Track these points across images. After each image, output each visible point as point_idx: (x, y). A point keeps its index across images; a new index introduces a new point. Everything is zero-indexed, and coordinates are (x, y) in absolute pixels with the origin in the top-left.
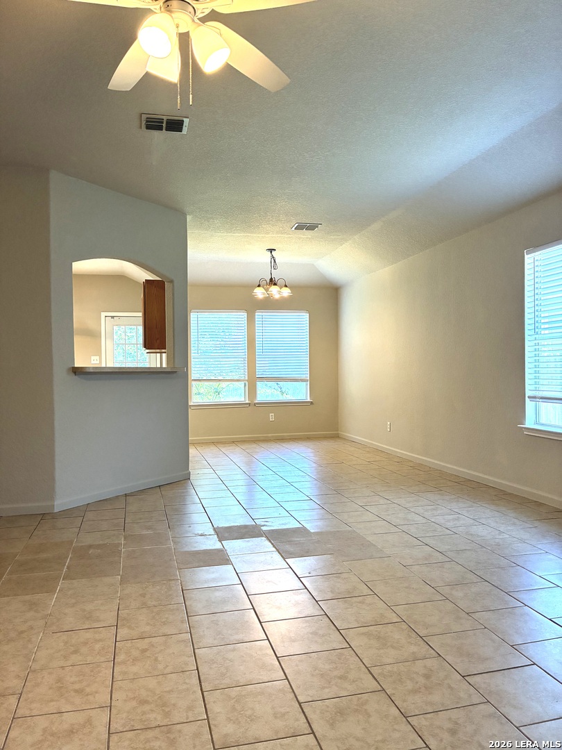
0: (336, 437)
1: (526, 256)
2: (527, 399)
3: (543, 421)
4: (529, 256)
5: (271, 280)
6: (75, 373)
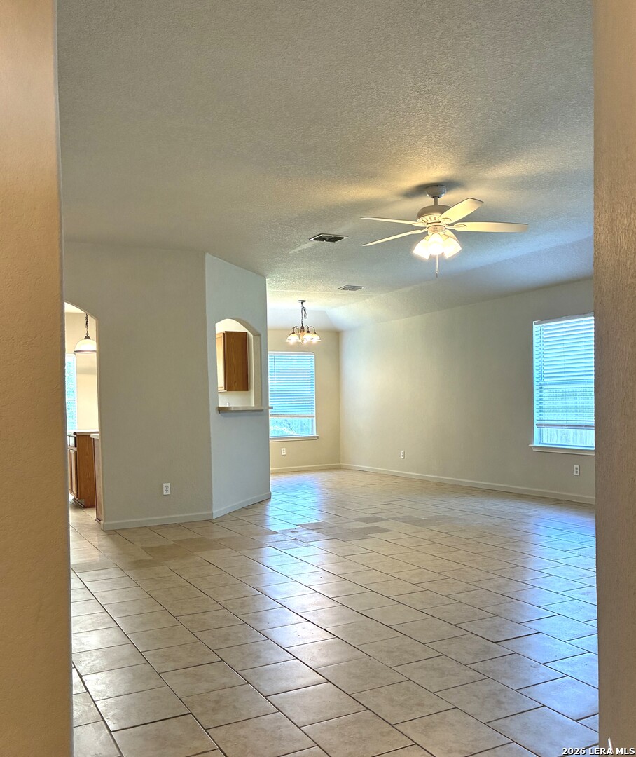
0: (338, 467)
1: (534, 326)
2: (535, 427)
3: (545, 441)
4: (537, 326)
5: (302, 328)
6: (219, 411)
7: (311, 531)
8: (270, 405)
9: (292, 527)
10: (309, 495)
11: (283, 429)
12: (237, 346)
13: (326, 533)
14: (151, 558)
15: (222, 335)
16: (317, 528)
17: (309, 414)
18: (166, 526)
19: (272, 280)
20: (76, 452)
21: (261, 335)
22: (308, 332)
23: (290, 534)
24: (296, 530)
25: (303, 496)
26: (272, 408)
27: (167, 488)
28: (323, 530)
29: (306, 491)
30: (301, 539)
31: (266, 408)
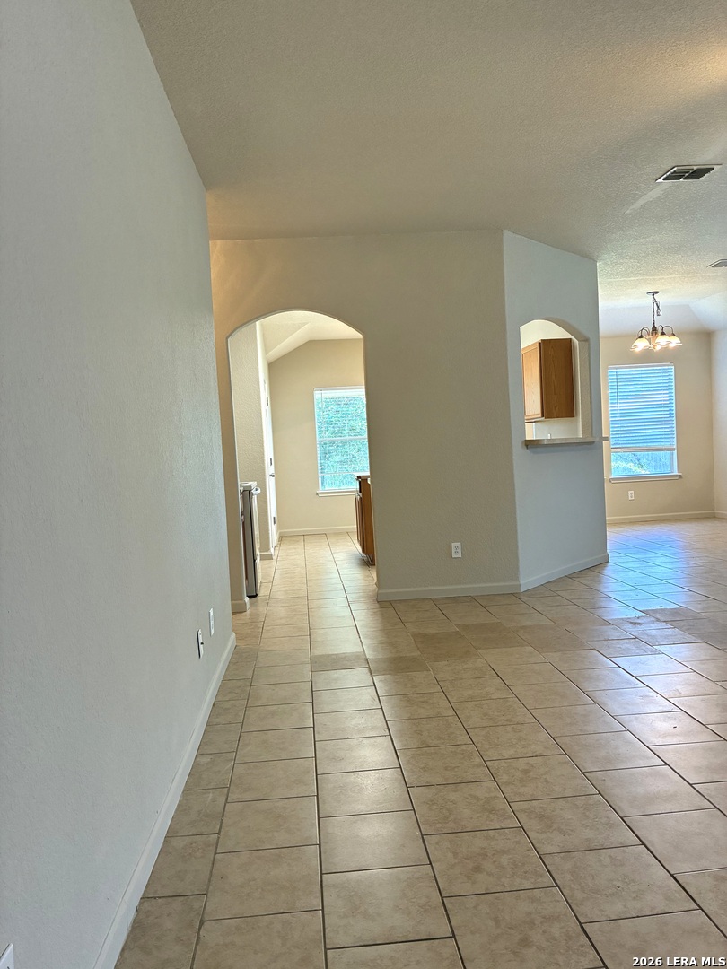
0: (711, 516)
5: (654, 329)
6: (527, 446)
7: (664, 625)
8: (604, 436)
9: (633, 614)
10: (664, 559)
11: (628, 465)
12: (557, 358)
13: (689, 630)
14: (417, 653)
15: (537, 345)
16: (675, 618)
17: (667, 445)
18: (456, 600)
19: (606, 264)
20: (361, 498)
21: (590, 340)
22: (663, 334)
23: (629, 627)
24: (639, 621)
25: (658, 560)
26: (606, 439)
27: (457, 549)
28: (683, 623)
29: (661, 552)
30: (645, 638)
31: (597, 439)
